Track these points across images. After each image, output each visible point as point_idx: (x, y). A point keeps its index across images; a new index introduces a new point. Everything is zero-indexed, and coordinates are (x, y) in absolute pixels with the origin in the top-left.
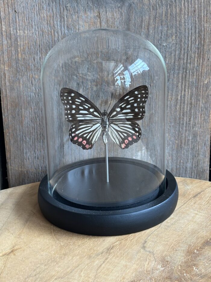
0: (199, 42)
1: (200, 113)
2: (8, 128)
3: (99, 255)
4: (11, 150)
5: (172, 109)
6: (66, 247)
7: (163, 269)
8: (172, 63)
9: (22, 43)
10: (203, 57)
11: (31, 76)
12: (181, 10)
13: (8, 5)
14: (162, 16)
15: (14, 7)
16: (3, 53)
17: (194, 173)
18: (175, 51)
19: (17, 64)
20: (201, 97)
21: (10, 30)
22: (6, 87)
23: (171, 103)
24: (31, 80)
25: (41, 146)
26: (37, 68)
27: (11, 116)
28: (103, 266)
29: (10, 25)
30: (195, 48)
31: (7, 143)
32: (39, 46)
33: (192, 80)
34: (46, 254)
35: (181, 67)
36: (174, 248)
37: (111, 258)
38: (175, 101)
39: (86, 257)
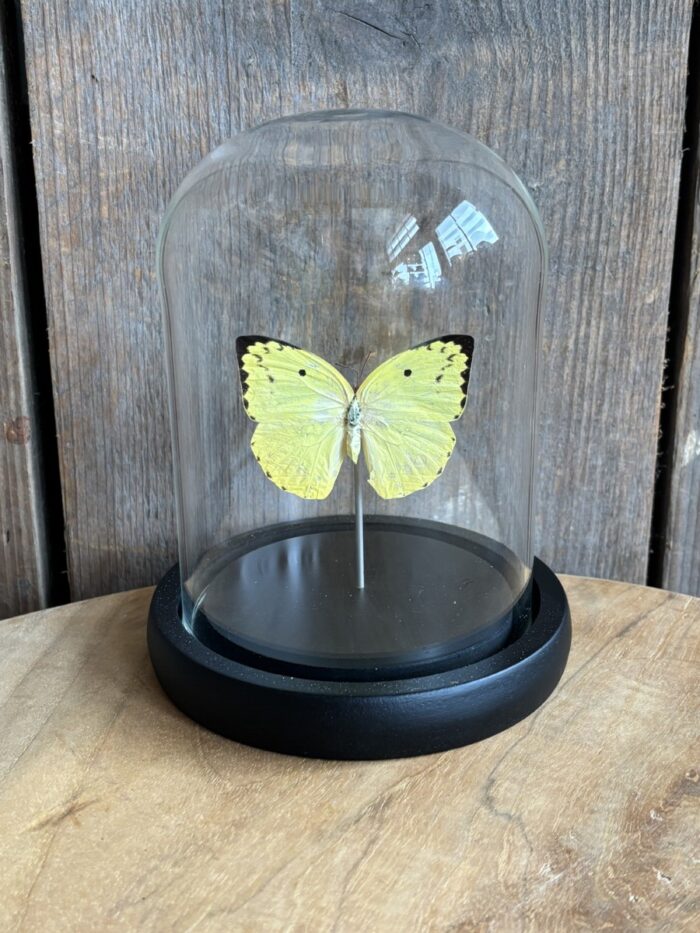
0: (634, 180)
1: (630, 390)
2: (70, 427)
3: (349, 827)
4: (79, 490)
5: (548, 378)
6: (242, 798)
7: (557, 877)
8: (553, 243)
9: (112, 174)
10: (644, 225)
12: (585, 84)
13: (72, 58)
14: (530, 100)
15: (89, 65)
16: (57, 202)
17: (606, 562)
18: (565, 207)
19: (98, 238)
20: (635, 343)
21: (78, 135)
22: (64, 305)
23: (548, 359)
24: (136, 285)
25: (165, 480)
27: (78, 391)
28: (363, 867)
29: (77, 118)
30: (621, 199)
31: (66, 472)
32: (164, 185)
33: (610, 293)
34: (179, 822)
35: (581, 254)
36: (584, 803)
37: (386, 840)
38: (558, 354)
39: (305, 835)
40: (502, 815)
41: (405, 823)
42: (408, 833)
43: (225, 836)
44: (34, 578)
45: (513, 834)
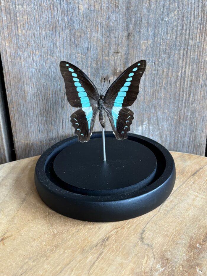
0: (202, 17)
1: (200, 89)
2: (12, 103)
3: (94, 248)
4: (16, 123)
5: (172, 86)
6: (60, 235)
7: (162, 269)
8: (173, 39)
9: (21, 18)
10: (205, 33)
16: (4, 29)
17: (191, 147)
18: (177, 27)
19: (18, 40)
20: (202, 74)
21: (9, 5)
22: (8, 63)
23: (172, 79)
24: (31, 56)
25: (44, 120)
26: (37, 44)
27: (14, 91)
30: (197, 24)
31: (12, 117)
32: (39, 22)
33: (193, 57)
34: (37, 245)
35: (183, 43)
36: (175, 240)
37: (105, 254)
38: (175, 77)
39: (78, 251)
40: (146, 244)
41: (112, 247)
42: (113, 251)
43: (51, 250)
44: (4, 151)
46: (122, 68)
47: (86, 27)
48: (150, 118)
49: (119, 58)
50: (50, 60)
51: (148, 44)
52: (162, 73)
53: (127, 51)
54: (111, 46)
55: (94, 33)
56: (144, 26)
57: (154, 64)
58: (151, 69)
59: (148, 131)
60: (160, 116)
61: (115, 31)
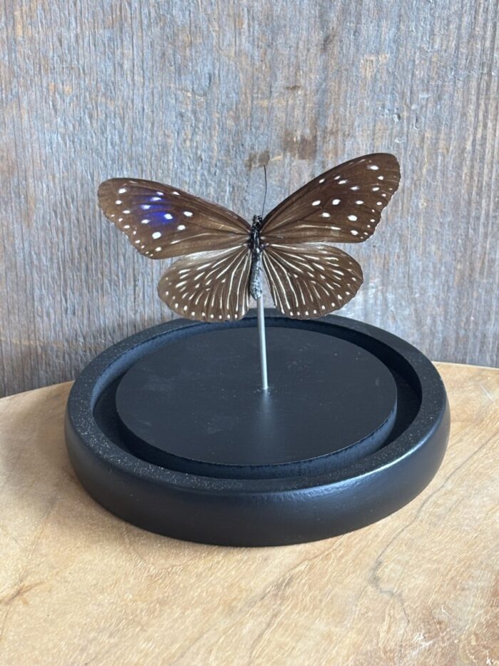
3: (256, 603)
5: (447, 178)
6: (165, 578)
7: (428, 644)
8: (449, 51)
11: (51, 87)
18: (461, 17)
19: (13, 55)
23: (446, 160)
24: (51, 98)
25: (81, 279)
26: (68, 65)
28: (266, 636)
32: (75, 4)
35: (477, 60)
36: (457, 581)
37: (286, 614)
38: (457, 154)
39: (218, 610)
40: (385, 592)
41: (303, 600)
42: (304, 608)
43: (151, 611)
45: (394, 608)
46: (308, 131)
47: (207, 19)
48: (388, 270)
49: (301, 103)
50: (104, 108)
51: (380, 63)
52: (420, 144)
53: (321, 84)
54: (277, 70)
55: (229, 35)
56: (370, 17)
57: (396, 116)
58: (388, 132)
59: (381, 305)
60: (416, 262)
61: (288, 29)
